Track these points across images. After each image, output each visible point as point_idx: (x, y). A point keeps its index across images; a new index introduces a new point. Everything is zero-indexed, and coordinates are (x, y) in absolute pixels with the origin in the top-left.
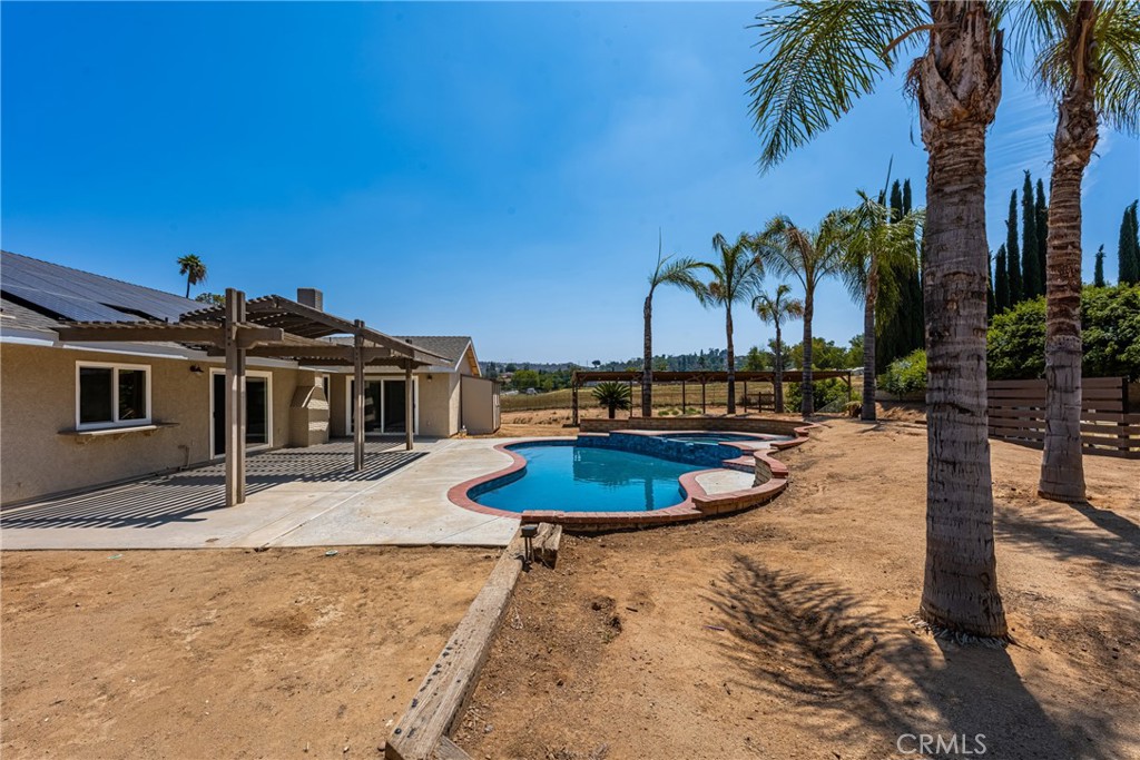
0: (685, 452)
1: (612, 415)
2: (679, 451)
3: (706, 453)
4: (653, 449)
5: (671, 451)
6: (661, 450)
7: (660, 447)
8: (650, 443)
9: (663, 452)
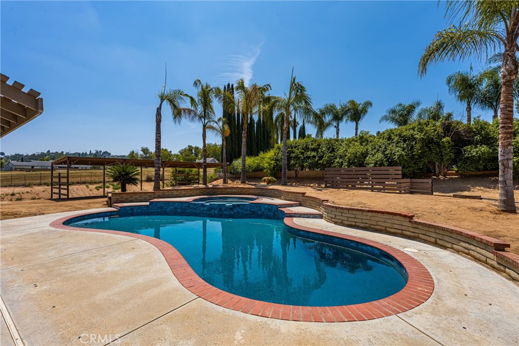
0: (225, 210)
1: (124, 189)
2: (220, 210)
3: (242, 209)
4: (194, 211)
5: (213, 211)
6: (203, 210)
7: (202, 209)
8: (191, 206)
9: (205, 212)
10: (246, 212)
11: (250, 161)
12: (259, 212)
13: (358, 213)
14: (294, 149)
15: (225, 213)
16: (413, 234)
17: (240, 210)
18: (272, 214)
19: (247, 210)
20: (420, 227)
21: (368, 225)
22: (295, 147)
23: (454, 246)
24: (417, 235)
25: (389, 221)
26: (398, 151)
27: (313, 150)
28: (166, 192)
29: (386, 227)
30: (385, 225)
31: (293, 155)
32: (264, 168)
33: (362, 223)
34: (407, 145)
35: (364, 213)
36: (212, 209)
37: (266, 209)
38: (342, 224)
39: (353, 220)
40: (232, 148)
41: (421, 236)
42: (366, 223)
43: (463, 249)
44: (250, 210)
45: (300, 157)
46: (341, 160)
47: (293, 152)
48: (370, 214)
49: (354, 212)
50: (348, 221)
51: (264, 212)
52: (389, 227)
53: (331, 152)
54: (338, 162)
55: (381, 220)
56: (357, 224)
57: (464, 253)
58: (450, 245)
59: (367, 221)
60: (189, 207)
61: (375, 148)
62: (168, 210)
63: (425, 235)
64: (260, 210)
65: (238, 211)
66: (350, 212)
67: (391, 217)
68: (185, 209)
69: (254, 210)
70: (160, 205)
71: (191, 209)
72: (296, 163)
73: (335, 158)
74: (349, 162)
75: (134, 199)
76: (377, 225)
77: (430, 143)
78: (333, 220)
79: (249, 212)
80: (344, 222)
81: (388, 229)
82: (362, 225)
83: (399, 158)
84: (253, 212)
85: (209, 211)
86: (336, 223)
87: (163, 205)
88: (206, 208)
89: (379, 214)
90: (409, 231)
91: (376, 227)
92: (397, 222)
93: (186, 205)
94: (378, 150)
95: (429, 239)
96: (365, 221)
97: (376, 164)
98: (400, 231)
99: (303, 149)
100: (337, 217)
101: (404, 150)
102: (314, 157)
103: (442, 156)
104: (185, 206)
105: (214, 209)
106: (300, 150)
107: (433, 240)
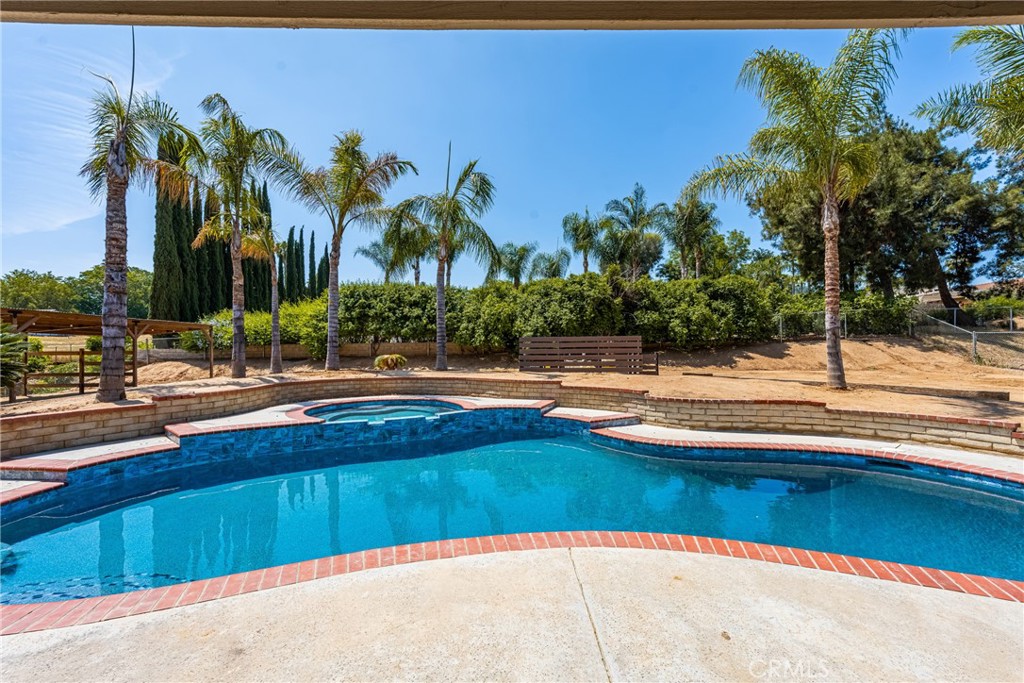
0: (425, 432)
2: (413, 433)
3: (457, 426)
4: (337, 445)
5: (395, 437)
6: (367, 440)
7: (361, 437)
8: (327, 433)
9: (371, 444)
10: (465, 431)
11: (255, 321)
12: (491, 427)
13: (736, 406)
14: (374, 302)
15: (424, 438)
16: (830, 429)
17: (454, 428)
18: (525, 428)
19: (467, 427)
20: (844, 417)
21: (753, 424)
22: (376, 297)
23: (913, 436)
24: (838, 429)
25: (791, 414)
26: (565, 314)
27: (415, 304)
28: (192, 401)
29: (784, 424)
30: (784, 420)
31: (372, 313)
32: (300, 337)
33: (743, 422)
34: (575, 305)
35: (747, 407)
36: (391, 433)
37: (507, 418)
38: (708, 428)
39: (727, 419)
40: (185, 289)
41: (845, 429)
42: (750, 422)
43: (934, 438)
44: (473, 425)
45: (388, 317)
46: (471, 326)
47: (369, 306)
48: (756, 407)
49: (730, 406)
50: (718, 421)
51: (503, 426)
52: (790, 424)
53: (449, 311)
54: (467, 328)
55: (776, 413)
56: (735, 425)
57: (940, 443)
58: (905, 436)
59: (752, 419)
60: (321, 436)
61: (527, 308)
62: (250, 455)
63: (855, 427)
64: (493, 424)
65: (452, 432)
66: (722, 406)
67: (793, 407)
68: (309, 443)
69: (480, 424)
70: (219, 443)
71: (328, 440)
72: (380, 329)
73: (458, 322)
74: (486, 328)
75: (77, 435)
76: (769, 422)
77: (601, 304)
78: (684, 423)
79: (471, 430)
80: (711, 424)
81: (788, 426)
82: (744, 425)
83: (567, 324)
84: (479, 428)
85: (385, 439)
86: (693, 428)
87: (232, 440)
88: (376, 433)
89: (772, 405)
90: (824, 425)
91: (768, 425)
92: (804, 414)
93: (310, 431)
94: (532, 311)
95: (862, 432)
96: (749, 419)
97: (536, 331)
98: (809, 427)
99: (393, 302)
100: (695, 418)
101: (571, 312)
102: (418, 317)
103: (613, 323)
104: (308, 437)
105: (398, 433)
106: (388, 303)
107: (871, 432)
